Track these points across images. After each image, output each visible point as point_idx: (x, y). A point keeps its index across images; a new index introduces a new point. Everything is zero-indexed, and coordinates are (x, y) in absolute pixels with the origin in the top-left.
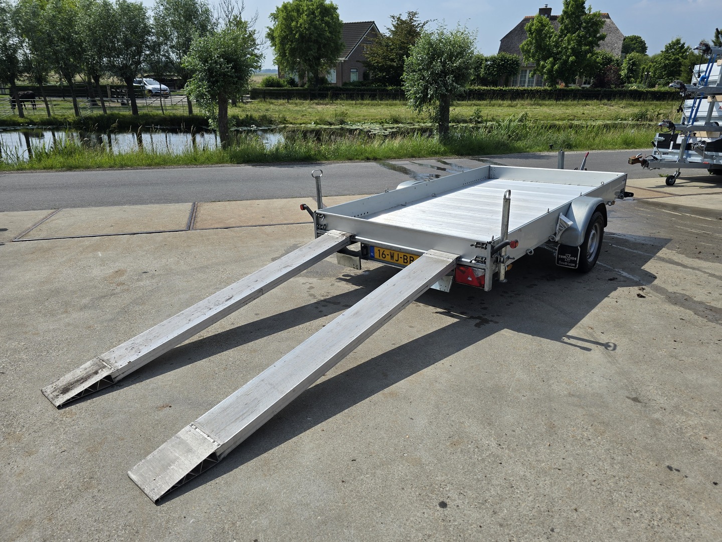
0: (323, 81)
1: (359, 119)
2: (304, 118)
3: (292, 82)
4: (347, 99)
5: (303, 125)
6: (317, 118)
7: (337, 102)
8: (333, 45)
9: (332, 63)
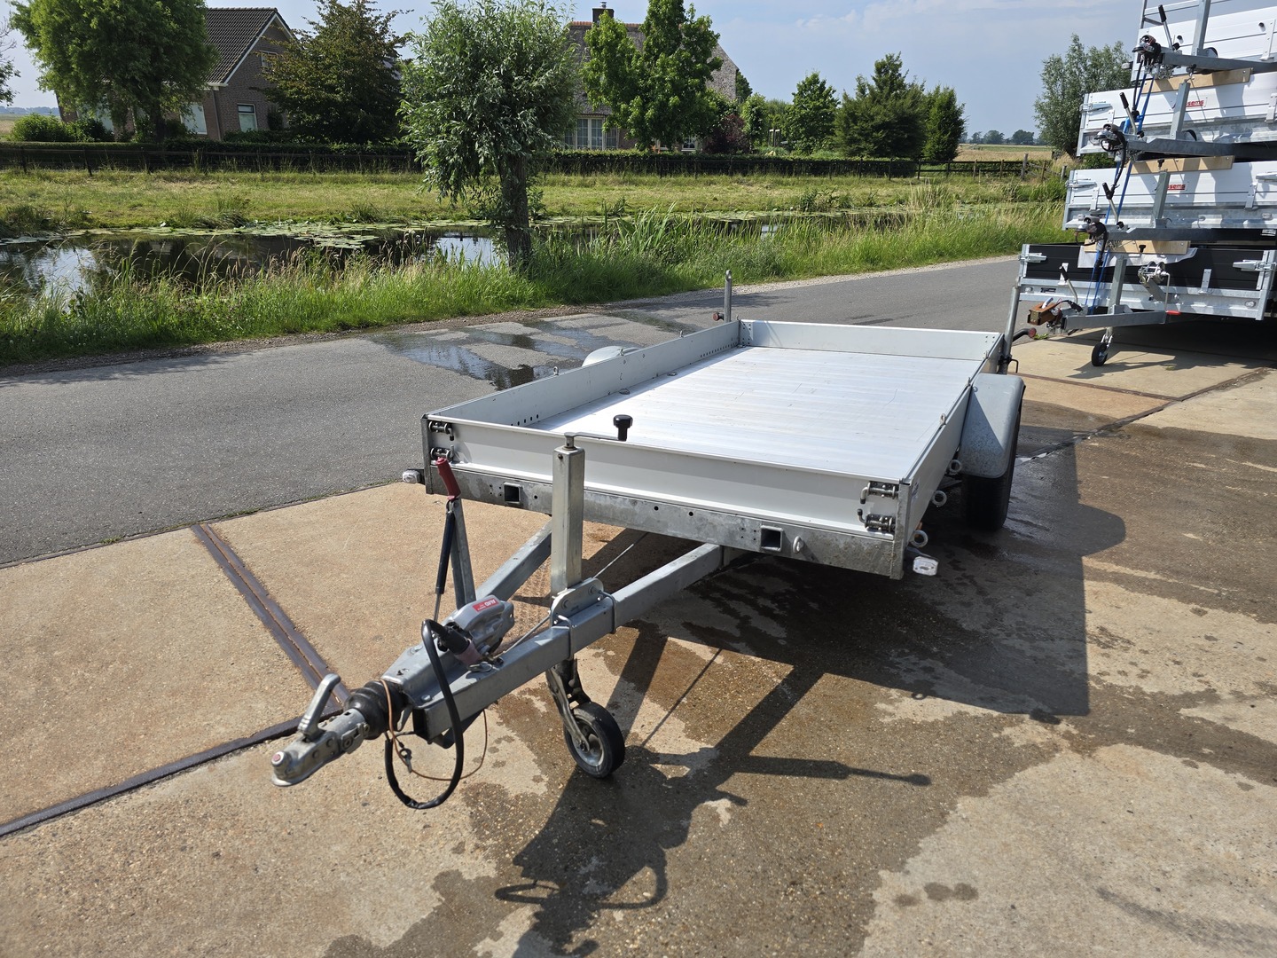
0: (176, 128)
1: (279, 212)
2: (136, 213)
3: (96, 130)
4: (240, 168)
5: (136, 230)
6: (173, 212)
7: (216, 174)
8: (188, 50)
9: (192, 89)
